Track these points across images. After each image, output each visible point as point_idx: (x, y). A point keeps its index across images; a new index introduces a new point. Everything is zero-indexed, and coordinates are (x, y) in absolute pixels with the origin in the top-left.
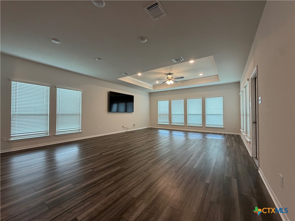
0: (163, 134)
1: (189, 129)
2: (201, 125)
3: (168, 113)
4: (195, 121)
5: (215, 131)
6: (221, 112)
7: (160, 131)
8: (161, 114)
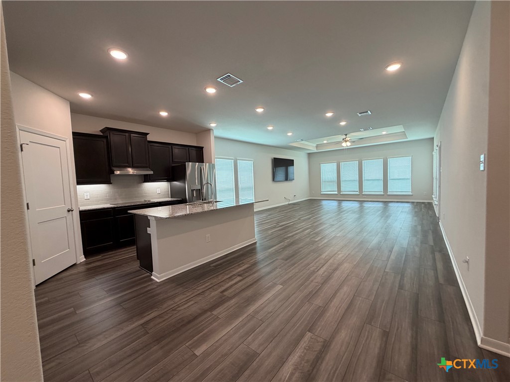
0: (329, 206)
1: (364, 198)
2: (382, 193)
3: (336, 179)
4: (373, 187)
5: (400, 199)
6: (409, 176)
7: (324, 203)
8: (325, 182)
